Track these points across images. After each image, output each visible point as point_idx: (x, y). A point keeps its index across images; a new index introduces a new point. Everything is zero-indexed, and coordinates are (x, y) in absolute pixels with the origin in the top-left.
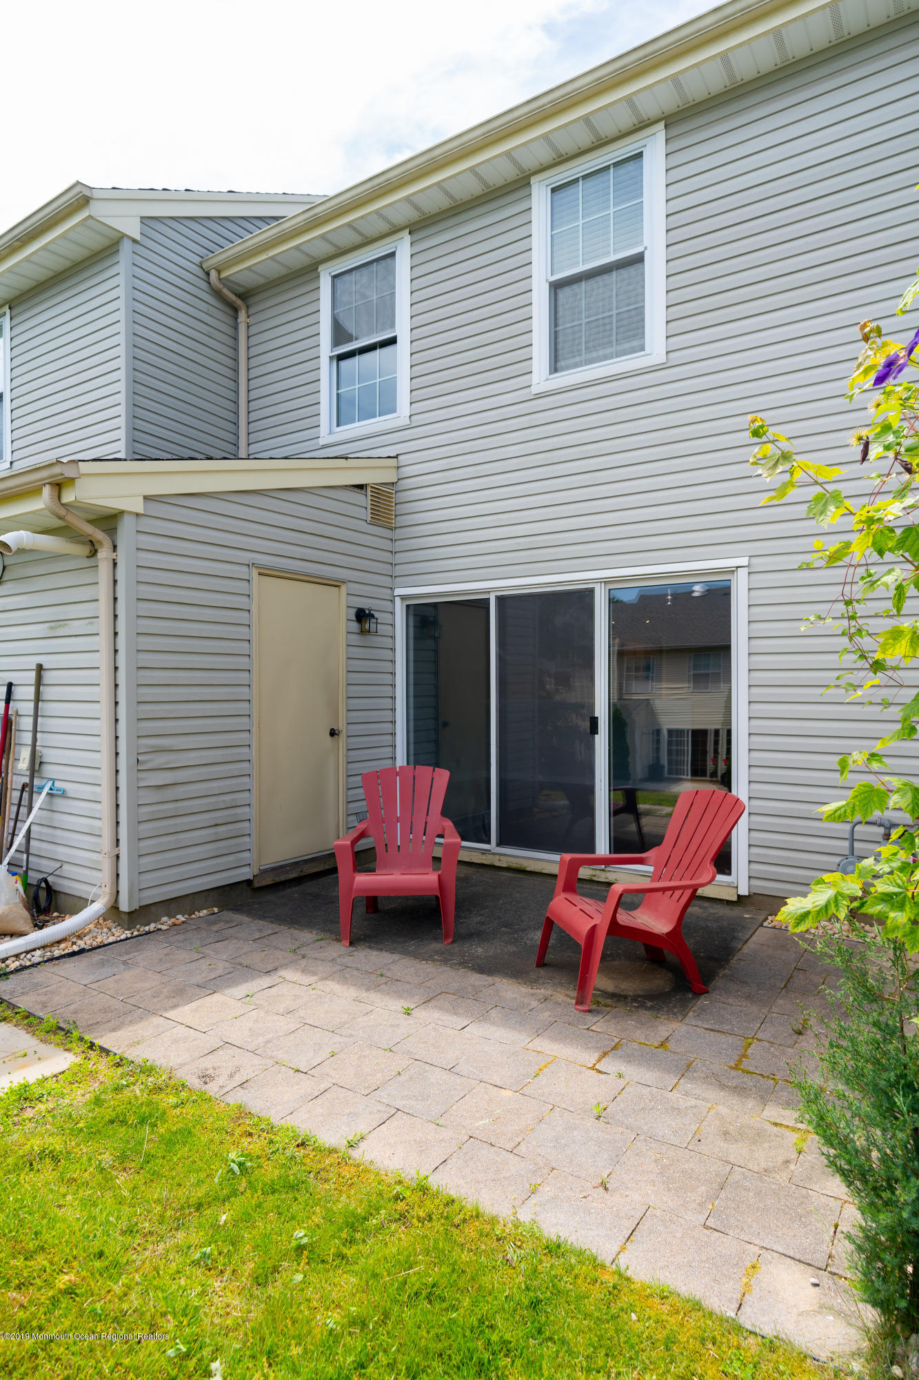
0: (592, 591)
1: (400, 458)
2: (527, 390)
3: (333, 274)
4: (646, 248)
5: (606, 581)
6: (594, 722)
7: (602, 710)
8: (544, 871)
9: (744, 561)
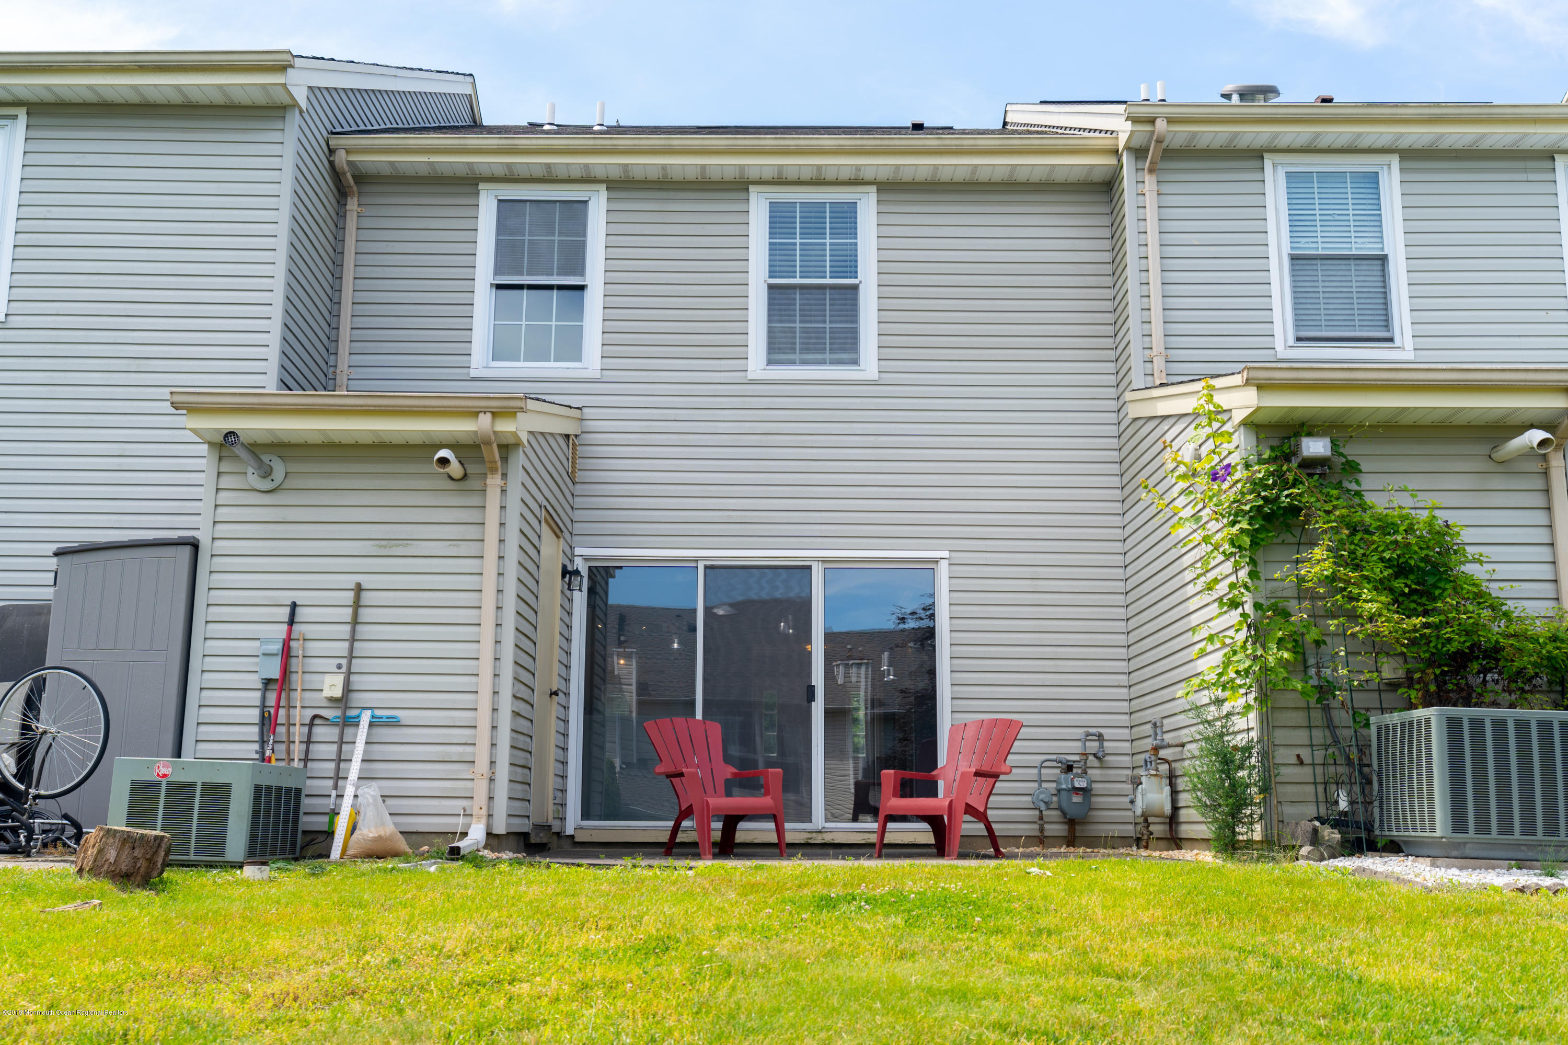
0: (809, 568)
1: (585, 410)
2: (743, 374)
3: (500, 198)
4: (861, 282)
5: (824, 561)
6: (811, 690)
7: (818, 678)
8: (756, 841)
9: (946, 554)
